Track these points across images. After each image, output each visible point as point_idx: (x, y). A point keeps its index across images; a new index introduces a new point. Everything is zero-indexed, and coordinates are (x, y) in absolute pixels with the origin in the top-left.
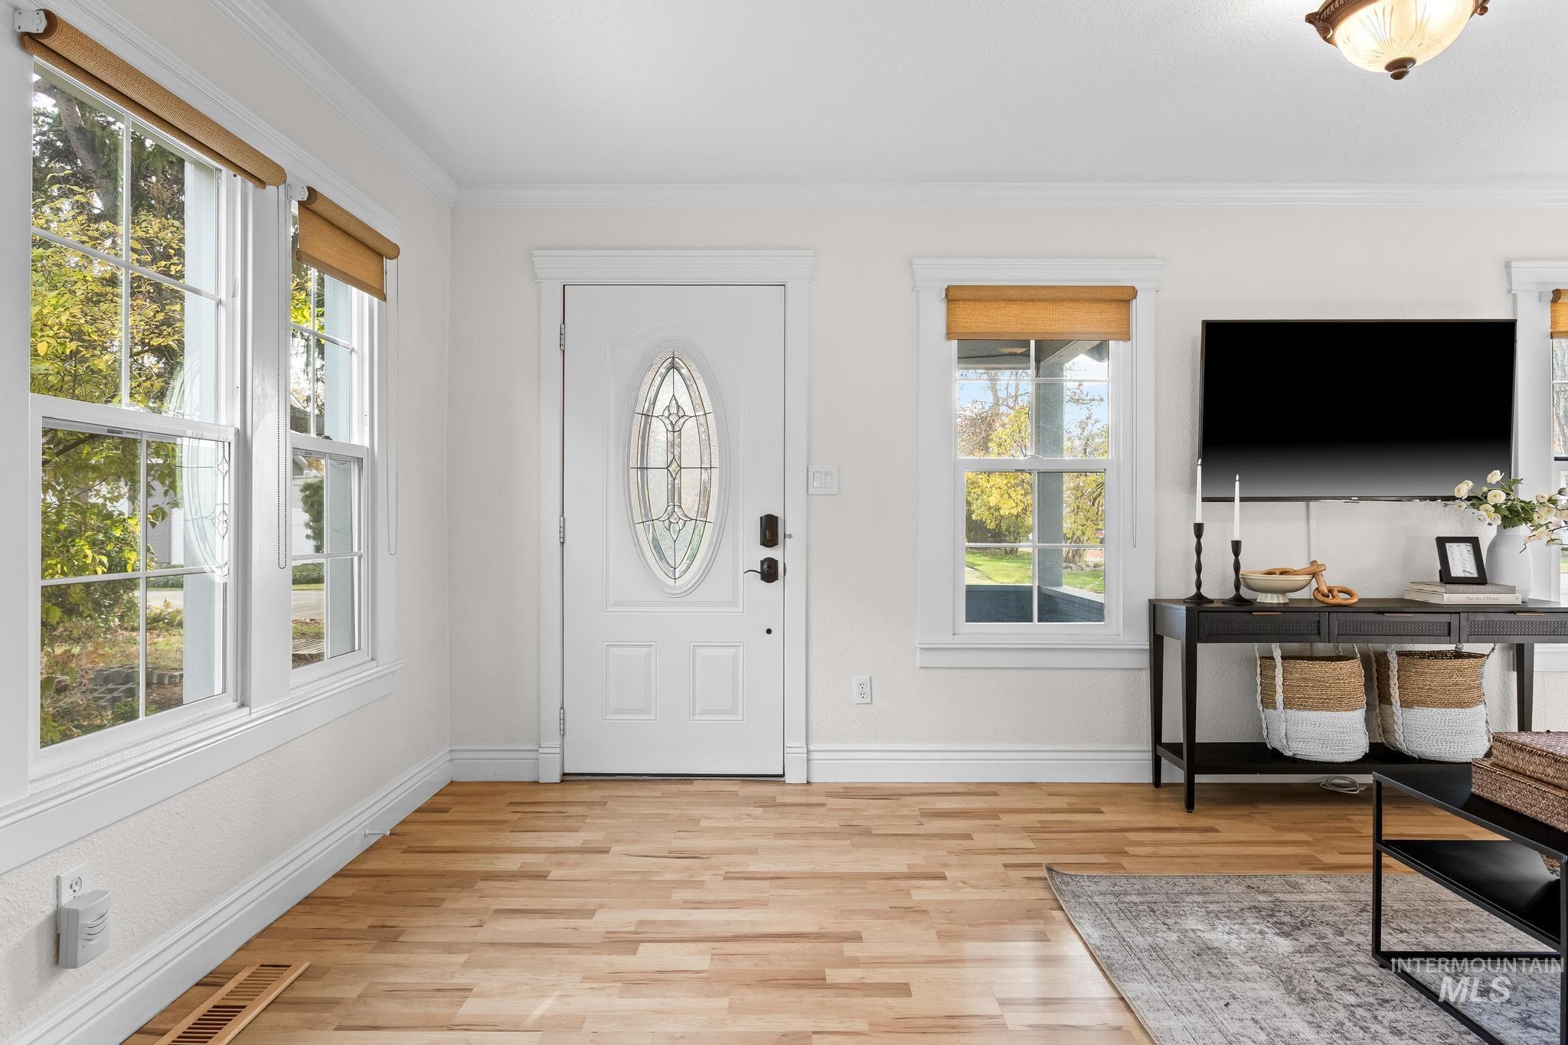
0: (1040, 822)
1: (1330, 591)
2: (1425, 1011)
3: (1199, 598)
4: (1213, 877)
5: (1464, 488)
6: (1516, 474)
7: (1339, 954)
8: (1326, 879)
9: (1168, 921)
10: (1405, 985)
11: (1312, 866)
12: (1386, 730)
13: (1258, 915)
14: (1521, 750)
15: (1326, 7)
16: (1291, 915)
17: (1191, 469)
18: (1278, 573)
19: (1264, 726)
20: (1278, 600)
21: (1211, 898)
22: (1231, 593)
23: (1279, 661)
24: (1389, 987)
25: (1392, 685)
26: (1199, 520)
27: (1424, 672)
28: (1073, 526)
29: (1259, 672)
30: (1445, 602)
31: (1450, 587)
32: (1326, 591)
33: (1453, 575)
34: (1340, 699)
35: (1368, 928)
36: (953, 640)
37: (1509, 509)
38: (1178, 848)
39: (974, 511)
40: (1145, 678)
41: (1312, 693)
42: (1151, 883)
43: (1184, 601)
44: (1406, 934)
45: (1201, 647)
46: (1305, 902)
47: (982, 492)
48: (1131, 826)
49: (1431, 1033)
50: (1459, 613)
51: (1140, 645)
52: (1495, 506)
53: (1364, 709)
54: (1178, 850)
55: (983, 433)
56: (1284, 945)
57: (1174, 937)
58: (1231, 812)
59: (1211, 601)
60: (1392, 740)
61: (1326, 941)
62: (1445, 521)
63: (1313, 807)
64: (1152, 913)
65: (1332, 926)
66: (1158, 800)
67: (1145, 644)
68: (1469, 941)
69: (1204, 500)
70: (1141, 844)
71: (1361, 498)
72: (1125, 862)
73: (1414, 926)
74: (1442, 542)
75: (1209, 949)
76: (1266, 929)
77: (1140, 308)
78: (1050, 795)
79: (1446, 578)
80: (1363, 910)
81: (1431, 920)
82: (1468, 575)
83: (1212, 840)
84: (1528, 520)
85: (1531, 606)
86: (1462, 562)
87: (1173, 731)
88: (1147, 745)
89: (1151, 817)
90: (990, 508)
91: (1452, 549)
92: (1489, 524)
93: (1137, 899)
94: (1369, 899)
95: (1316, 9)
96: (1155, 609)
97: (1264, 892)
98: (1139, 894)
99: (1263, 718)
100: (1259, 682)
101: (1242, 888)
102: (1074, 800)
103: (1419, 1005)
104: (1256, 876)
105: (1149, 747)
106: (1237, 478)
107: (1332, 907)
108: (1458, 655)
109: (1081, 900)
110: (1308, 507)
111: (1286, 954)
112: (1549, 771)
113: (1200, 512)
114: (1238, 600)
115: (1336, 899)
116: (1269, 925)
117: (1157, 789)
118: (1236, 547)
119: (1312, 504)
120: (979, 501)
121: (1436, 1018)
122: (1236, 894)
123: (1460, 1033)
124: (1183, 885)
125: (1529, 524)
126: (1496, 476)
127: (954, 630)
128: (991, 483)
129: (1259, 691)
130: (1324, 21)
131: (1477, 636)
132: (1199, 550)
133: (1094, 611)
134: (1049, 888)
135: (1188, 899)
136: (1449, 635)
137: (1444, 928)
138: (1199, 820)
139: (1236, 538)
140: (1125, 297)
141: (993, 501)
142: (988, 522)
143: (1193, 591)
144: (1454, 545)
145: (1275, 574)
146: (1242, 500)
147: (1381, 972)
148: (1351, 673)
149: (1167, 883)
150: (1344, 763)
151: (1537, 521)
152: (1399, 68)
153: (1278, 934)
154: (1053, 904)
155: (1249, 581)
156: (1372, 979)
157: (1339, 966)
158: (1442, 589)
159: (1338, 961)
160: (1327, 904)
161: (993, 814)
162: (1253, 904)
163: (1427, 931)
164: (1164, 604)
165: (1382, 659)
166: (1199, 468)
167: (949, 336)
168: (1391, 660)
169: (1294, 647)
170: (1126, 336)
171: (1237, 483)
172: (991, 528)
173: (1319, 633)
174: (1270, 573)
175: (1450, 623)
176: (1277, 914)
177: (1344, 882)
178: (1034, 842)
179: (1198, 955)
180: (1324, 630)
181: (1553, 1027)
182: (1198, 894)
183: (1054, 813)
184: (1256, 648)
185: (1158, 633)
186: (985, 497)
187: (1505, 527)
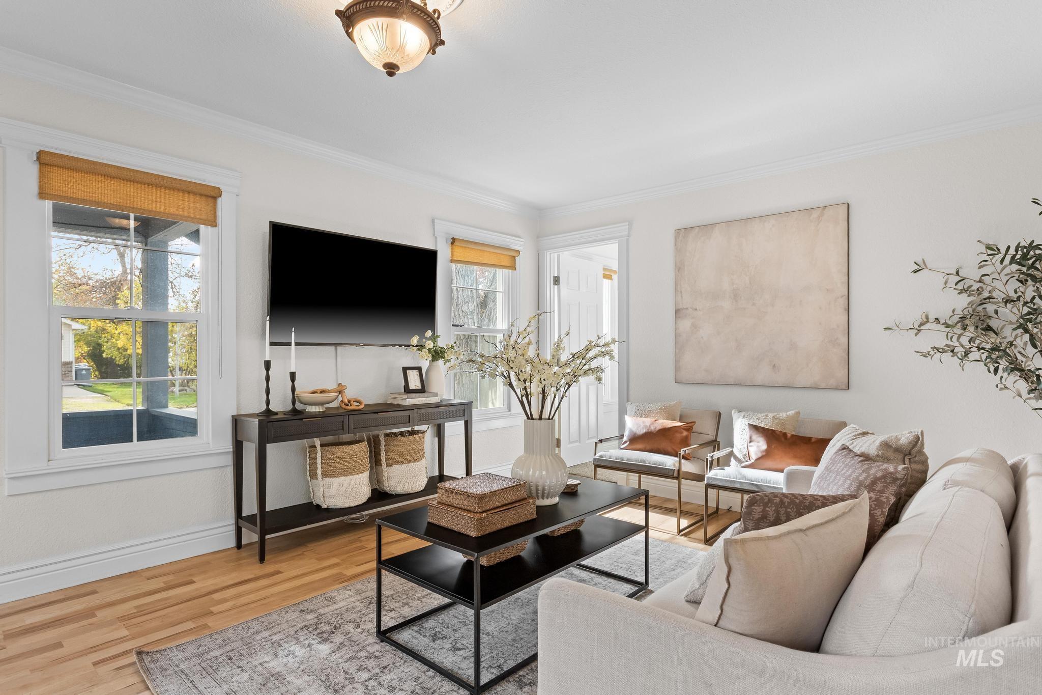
0: (136, 607)
1: (349, 401)
2: (406, 664)
3: (268, 412)
4: (277, 611)
5: (415, 340)
6: (437, 333)
7: (357, 643)
8: (348, 588)
9: (242, 664)
10: (395, 650)
11: (340, 581)
12: (379, 481)
13: (307, 632)
14: (452, 492)
15: (349, 7)
16: (329, 624)
17: (262, 323)
18: (319, 392)
19: (311, 491)
20: (319, 410)
21: (275, 630)
22: (289, 407)
23: (319, 448)
24: (386, 655)
25: (382, 454)
26: (267, 359)
27: (397, 445)
28: (187, 361)
29: (308, 457)
30: (407, 404)
31: (410, 395)
32: (347, 402)
33: (410, 388)
34: (354, 468)
35: (374, 616)
36: (48, 466)
37: (435, 351)
38: (252, 595)
39: (104, 351)
40: (230, 473)
41: (338, 466)
42: (230, 634)
43: (258, 415)
44: (394, 611)
45: (269, 447)
46: (337, 610)
47: (112, 337)
48: (217, 587)
49: (410, 680)
50: (414, 409)
51: (225, 449)
52: (429, 350)
53: (369, 471)
54: (252, 597)
55: (112, 293)
56: (325, 649)
57: (245, 676)
58: (290, 555)
59: (276, 414)
60: (382, 486)
61: (350, 635)
62: (406, 358)
63: (340, 537)
64: (229, 661)
65: (353, 622)
66: (239, 559)
67: (230, 448)
68: (425, 604)
69: (272, 344)
70: (225, 600)
71: (365, 345)
72: (210, 621)
73: (397, 605)
74: (405, 369)
75: (272, 676)
76: (313, 642)
77: (225, 205)
78: (148, 579)
79: (407, 390)
80: (370, 603)
81: (405, 597)
82: (417, 388)
83: (278, 581)
84: (443, 357)
85: (444, 403)
86: (414, 382)
87: (250, 507)
88: (231, 520)
89: (234, 575)
90: (119, 349)
91: (410, 373)
92: (427, 360)
93: (216, 653)
94: (374, 594)
95: (342, 8)
96: (237, 422)
97: (311, 611)
98: (220, 647)
99: (311, 485)
100: (308, 463)
101: (297, 613)
102: (170, 578)
103: (403, 661)
104: (306, 600)
105: (232, 520)
106: (293, 330)
107: (353, 608)
108: (413, 433)
109: (168, 672)
110: (336, 349)
111: (325, 657)
112: (465, 503)
113: (268, 352)
114: (295, 411)
115: (354, 601)
116: (314, 637)
117: (239, 550)
118: (293, 376)
119: (339, 348)
120: (109, 344)
121: (412, 667)
122: (293, 620)
123: (424, 672)
124: (255, 626)
125: (443, 360)
126: (429, 333)
127: (49, 455)
128: (119, 331)
129: (308, 469)
130: (348, 18)
131: (422, 421)
132: (268, 379)
133: (189, 427)
134: (138, 672)
135: (258, 637)
136: (409, 422)
137: (412, 599)
138: (268, 568)
139: (293, 370)
140: (213, 194)
141: (120, 344)
142: (118, 359)
143: (264, 407)
144: (411, 371)
145: (317, 393)
146: (297, 344)
147: (382, 647)
148: (361, 450)
149: (243, 629)
150: (356, 506)
151: (447, 358)
152: (391, 69)
153: (320, 643)
154: (141, 686)
155: (301, 399)
156: (377, 654)
157: (358, 652)
158: (405, 396)
159: (356, 648)
160: (349, 606)
161: (89, 613)
162: (304, 624)
163: (404, 605)
164: (243, 418)
165: (376, 438)
166: (268, 323)
167: (42, 195)
168: (381, 440)
169: (330, 439)
170: (213, 222)
171: (293, 334)
172: (120, 363)
173: (343, 429)
174: (314, 393)
175: (409, 416)
176: (320, 626)
177: (359, 586)
178: (128, 629)
179: (264, 685)
180: (346, 427)
181: (467, 645)
182: (265, 630)
183: (151, 595)
184: (306, 442)
185: (239, 439)
186: (114, 340)
187: (433, 361)
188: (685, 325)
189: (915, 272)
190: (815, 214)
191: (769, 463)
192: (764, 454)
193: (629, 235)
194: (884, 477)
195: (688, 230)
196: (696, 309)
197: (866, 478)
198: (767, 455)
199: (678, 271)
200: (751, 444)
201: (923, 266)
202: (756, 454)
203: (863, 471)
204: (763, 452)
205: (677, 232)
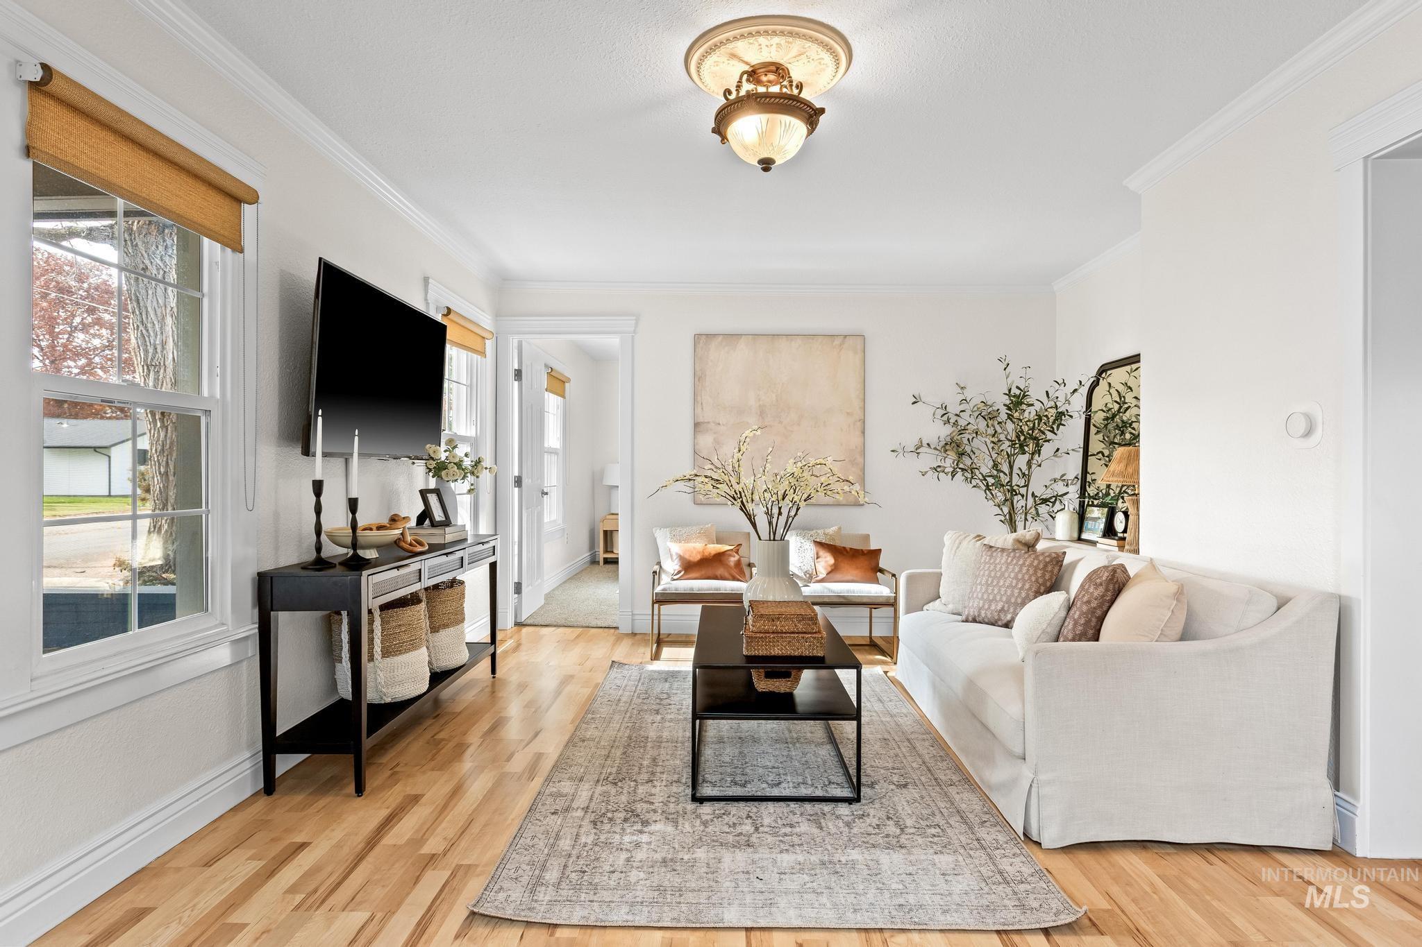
188: (706, 441)
189: (913, 403)
190: (837, 342)
191: (838, 576)
192: (833, 568)
193: (635, 332)
194: (1051, 561)
195: (710, 336)
196: (719, 424)
197: (1039, 564)
198: (834, 570)
199: (699, 380)
200: (819, 560)
201: (919, 400)
202: (826, 569)
203: (1034, 559)
204: (832, 566)
205: (698, 337)
